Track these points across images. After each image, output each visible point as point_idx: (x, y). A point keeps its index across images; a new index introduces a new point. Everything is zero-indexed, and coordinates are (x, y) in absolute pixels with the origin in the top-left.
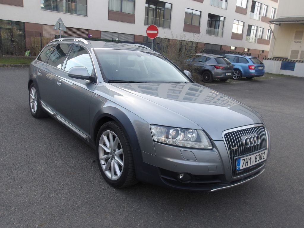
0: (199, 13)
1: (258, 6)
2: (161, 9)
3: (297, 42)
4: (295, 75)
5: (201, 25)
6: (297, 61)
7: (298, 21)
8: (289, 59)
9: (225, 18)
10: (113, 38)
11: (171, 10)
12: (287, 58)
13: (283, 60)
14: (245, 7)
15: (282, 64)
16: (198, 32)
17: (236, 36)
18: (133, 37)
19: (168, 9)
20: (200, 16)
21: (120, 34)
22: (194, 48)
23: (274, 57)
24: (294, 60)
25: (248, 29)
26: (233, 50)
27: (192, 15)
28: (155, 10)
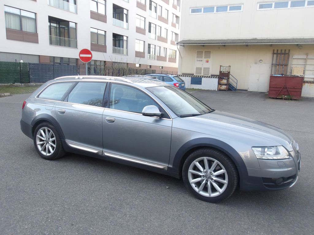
0: (103, 33)
1: (153, 27)
2: (65, 28)
3: (199, 61)
4: (203, 89)
5: (107, 44)
6: (203, 76)
7: (199, 43)
8: (195, 74)
9: (127, 37)
10: (16, 60)
11: (76, 29)
12: (193, 74)
13: (192, 76)
14: (143, 28)
15: (191, 80)
16: (105, 51)
17: (139, 55)
18: (37, 58)
19: (73, 28)
20: (105, 36)
21: (22, 55)
22: (103, 67)
23: (183, 74)
24: (201, 76)
25: (148, 47)
26: (138, 67)
27: (97, 34)
28: (58, 29)
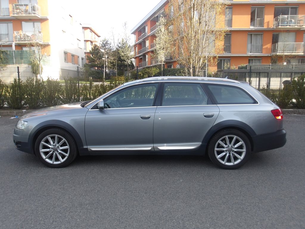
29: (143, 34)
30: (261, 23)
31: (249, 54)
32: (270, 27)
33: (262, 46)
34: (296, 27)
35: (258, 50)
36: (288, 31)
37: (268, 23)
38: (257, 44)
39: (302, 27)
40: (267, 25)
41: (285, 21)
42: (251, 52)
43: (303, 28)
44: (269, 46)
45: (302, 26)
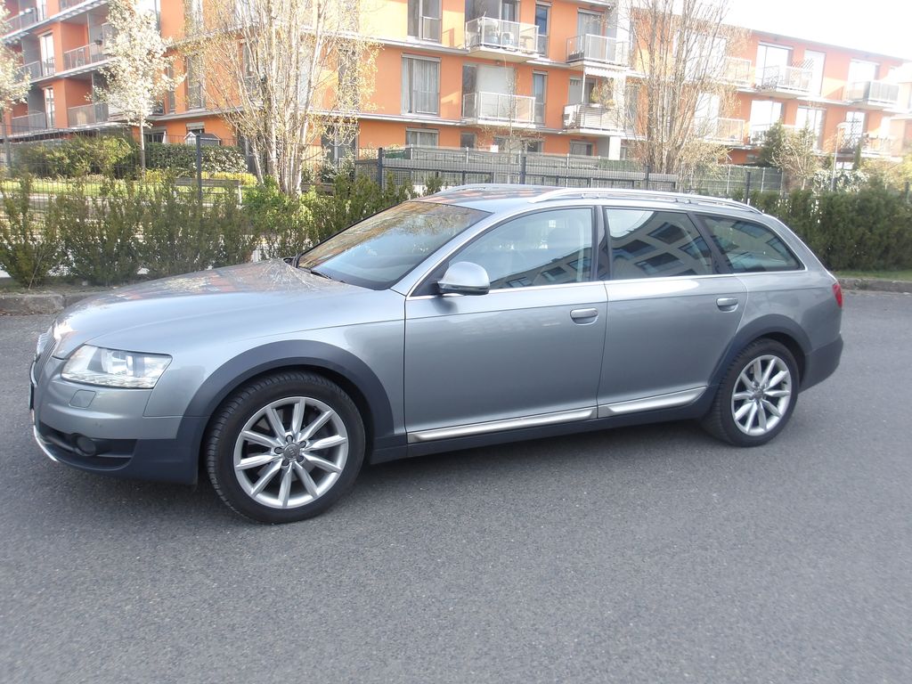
29: (28, 10)
30: (435, 32)
31: (407, 117)
32: (456, 45)
33: (439, 95)
34: (518, 53)
35: (428, 106)
36: (497, 63)
37: (452, 31)
38: (425, 90)
39: (531, 56)
40: (448, 40)
41: (493, 35)
42: (410, 112)
43: (533, 59)
44: (454, 97)
45: (531, 53)
